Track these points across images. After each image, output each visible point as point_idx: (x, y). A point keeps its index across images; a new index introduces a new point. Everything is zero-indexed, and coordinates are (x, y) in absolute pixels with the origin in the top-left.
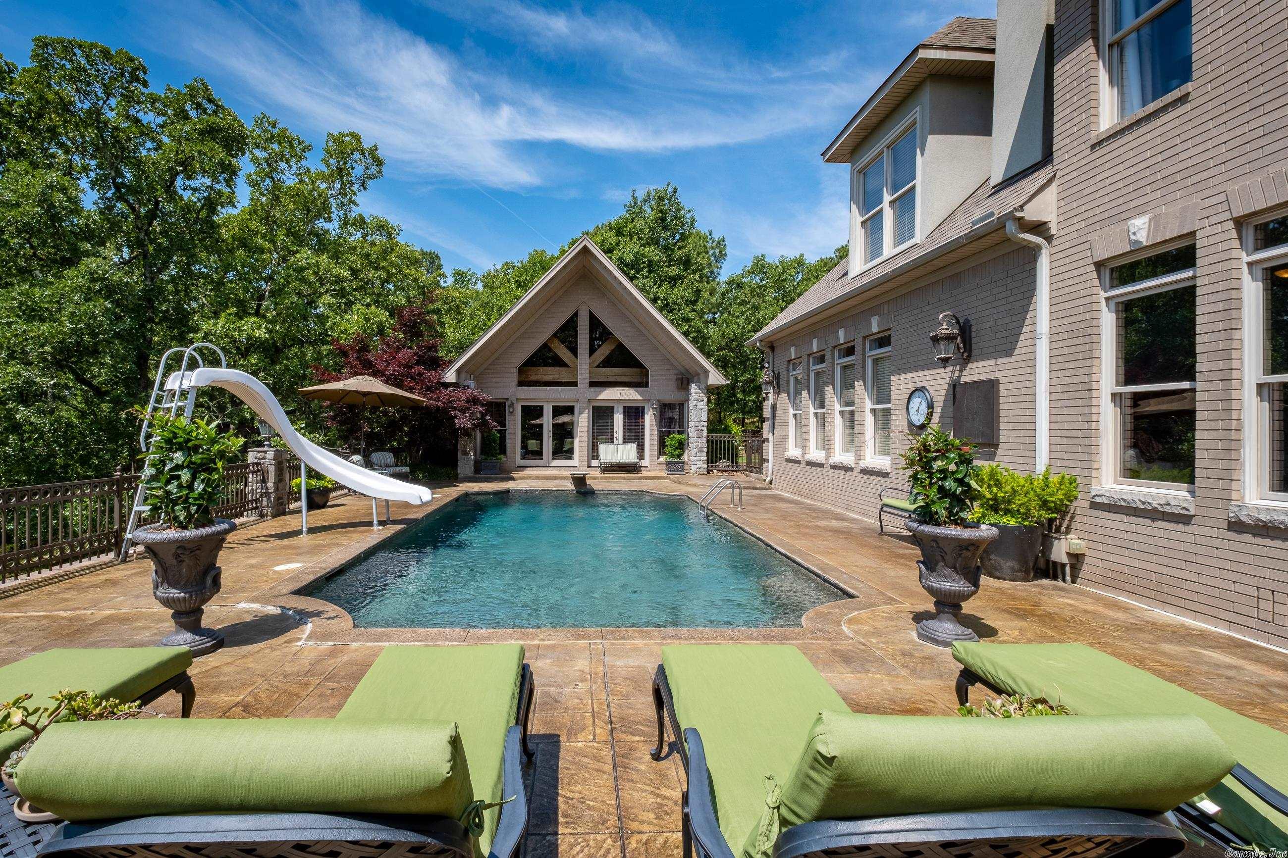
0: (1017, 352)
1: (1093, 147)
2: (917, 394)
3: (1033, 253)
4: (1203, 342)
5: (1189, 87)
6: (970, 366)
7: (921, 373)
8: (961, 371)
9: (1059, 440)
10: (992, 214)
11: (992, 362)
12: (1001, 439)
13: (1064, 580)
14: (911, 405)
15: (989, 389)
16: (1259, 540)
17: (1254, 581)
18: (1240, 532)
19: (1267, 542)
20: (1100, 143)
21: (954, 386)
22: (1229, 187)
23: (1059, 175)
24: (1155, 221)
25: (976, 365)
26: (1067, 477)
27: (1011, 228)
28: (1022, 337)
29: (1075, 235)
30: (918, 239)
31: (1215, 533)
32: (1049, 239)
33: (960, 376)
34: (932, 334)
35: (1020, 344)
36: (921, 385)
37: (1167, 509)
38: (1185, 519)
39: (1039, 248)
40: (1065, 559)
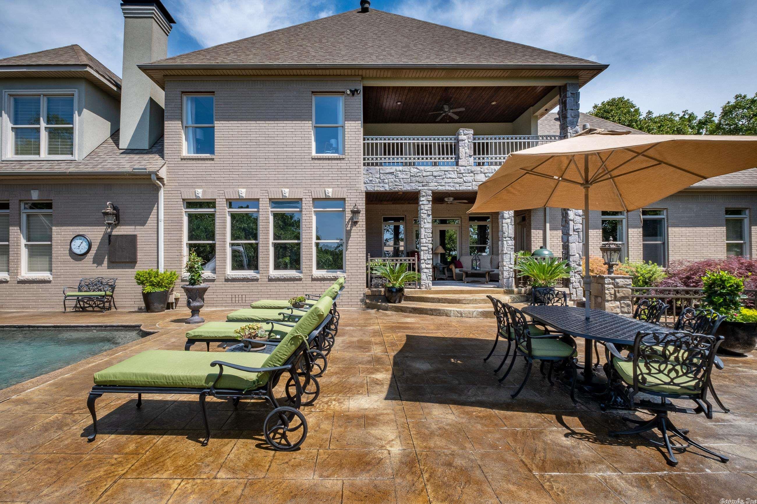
0: (147, 225)
1: (182, 159)
2: (78, 238)
3: (158, 189)
4: (217, 231)
5: (213, 157)
6: (118, 227)
7: (80, 228)
8: (112, 229)
9: (168, 259)
10: (146, 169)
11: (133, 227)
12: (138, 260)
13: (173, 309)
14: (73, 243)
15: (132, 239)
16: (232, 283)
17: (231, 294)
18: (227, 282)
19: (234, 283)
20: (184, 159)
21: (110, 236)
22: (226, 190)
23: (167, 162)
24: (204, 192)
25: (122, 227)
26: (173, 272)
27: (153, 177)
28: (149, 219)
29: (174, 187)
31: (221, 283)
32: (164, 185)
33: (111, 232)
34: (103, 211)
35: (148, 222)
36: (81, 233)
37: (209, 278)
38: (213, 280)
39: (160, 187)
40: (174, 301)
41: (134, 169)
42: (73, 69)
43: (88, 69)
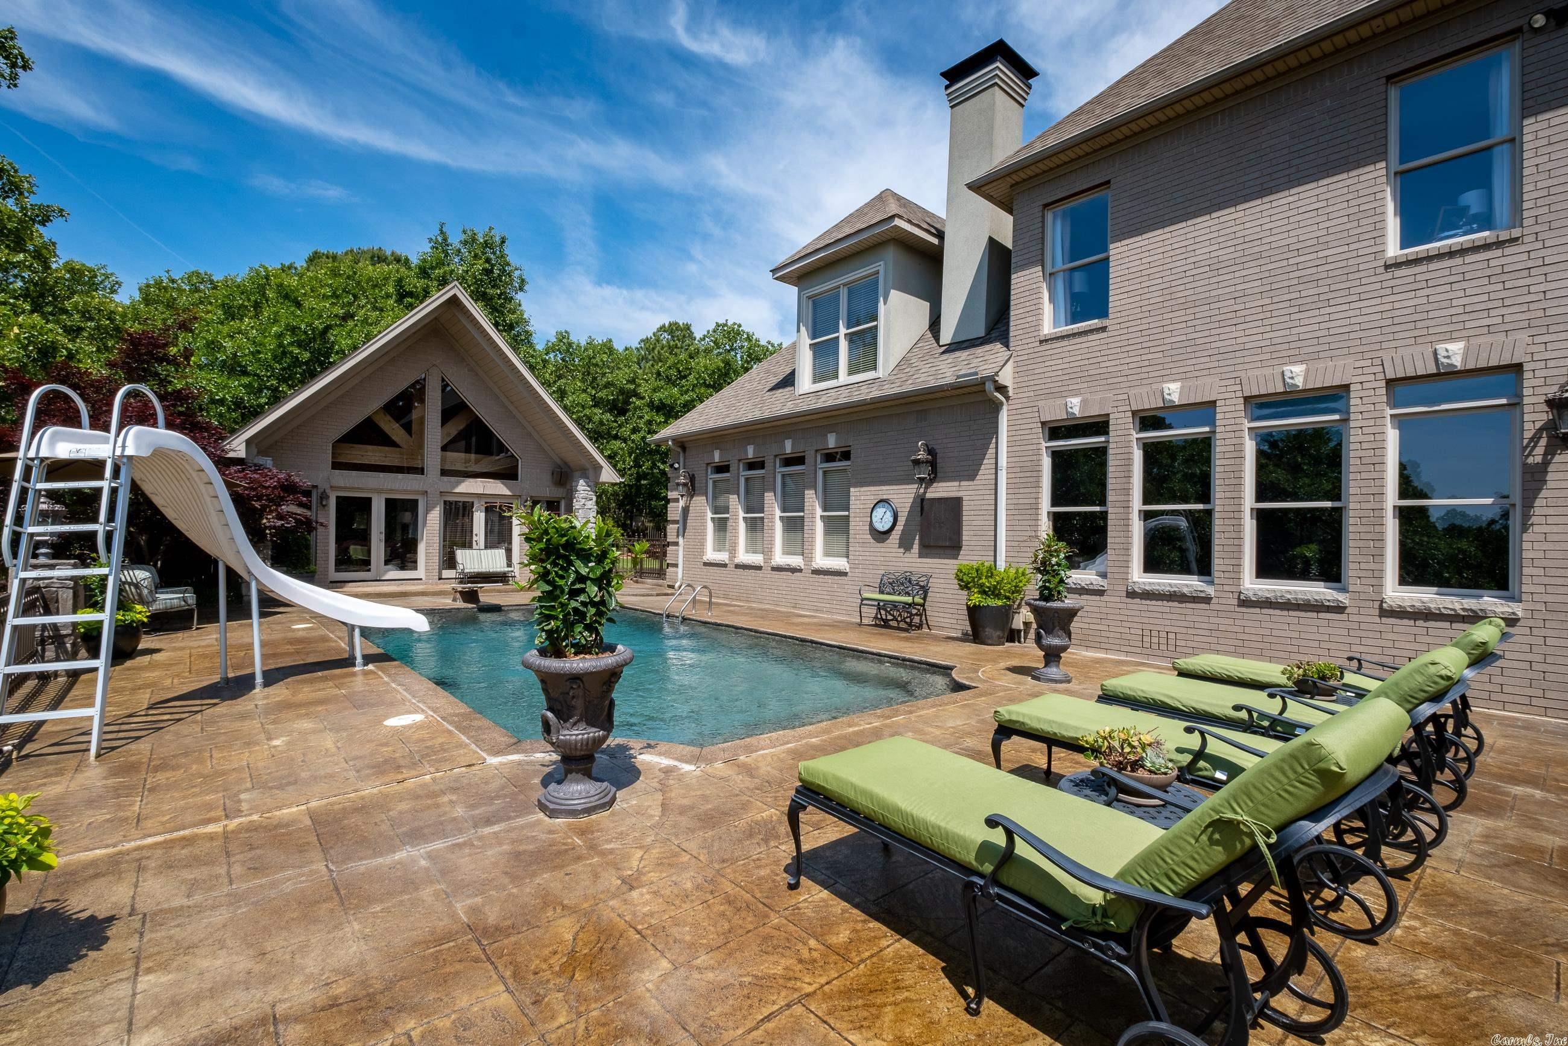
0: (978, 477)
1: (1041, 342)
2: (881, 504)
3: (997, 407)
4: (1112, 483)
5: (1105, 322)
6: (935, 485)
7: (884, 488)
8: (926, 488)
9: (1013, 544)
10: (976, 374)
11: (956, 484)
12: (964, 543)
13: (1019, 642)
14: (874, 514)
15: (955, 505)
16: (1144, 602)
17: (1140, 625)
18: (1133, 598)
19: (1148, 602)
20: (1046, 341)
21: (922, 500)
22: (1132, 392)
23: (1015, 354)
24: (1084, 403)
25: (941, 484)
26: (1020, 571)
27: (989, 386)
28: (983, 467)
29: (1026, 400)
30: (881, 372)
31: (1118, 599)
32: (1007, 398)
33: (925, 492)
34: (913, 458)
35: (981, 472)
36: (885, 497)
37: (1091, 587)
38: (1100, 593)
39: (1002, 404)
40: (1022, 627)
41: (958, 377)
42: (877, 231)
43: (898, 222)
